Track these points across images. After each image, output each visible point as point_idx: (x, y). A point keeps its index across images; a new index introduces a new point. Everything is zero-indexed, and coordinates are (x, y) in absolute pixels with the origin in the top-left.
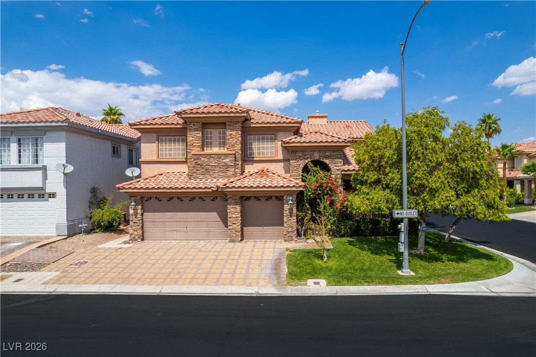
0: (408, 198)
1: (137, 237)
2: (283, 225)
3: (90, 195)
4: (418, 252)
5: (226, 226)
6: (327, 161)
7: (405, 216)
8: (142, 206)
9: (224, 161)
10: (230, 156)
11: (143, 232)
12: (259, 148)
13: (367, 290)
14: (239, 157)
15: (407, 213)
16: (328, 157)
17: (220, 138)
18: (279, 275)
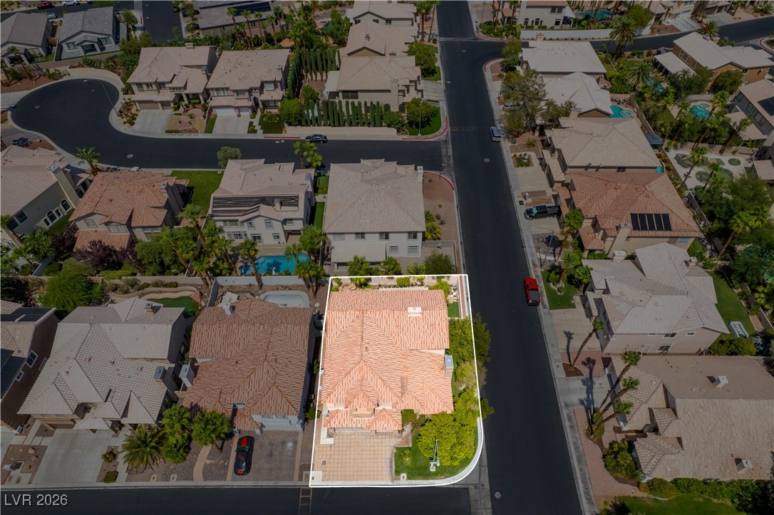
18: (392, 473)
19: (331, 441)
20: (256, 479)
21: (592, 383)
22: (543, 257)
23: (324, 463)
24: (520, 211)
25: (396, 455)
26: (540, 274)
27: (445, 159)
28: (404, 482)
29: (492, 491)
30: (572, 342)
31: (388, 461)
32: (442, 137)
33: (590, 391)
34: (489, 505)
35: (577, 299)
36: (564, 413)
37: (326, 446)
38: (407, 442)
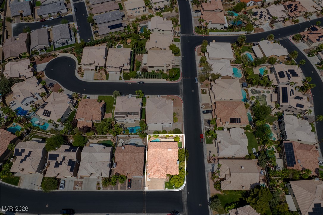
19: (150, 180)
20: (133, 189)
21: (214, 165)
22: (206, 127)
23: (148, 185)
24: (201, 110)
25: (165, 184)
26: (205, 132)
27: (180, 90)
28: (167, 190)
29: (187, 192)
30: (211, 153)
31: (163, 185)
32: (180, 81)
33: (213, 167)
34: (186, 195)
35: (213, 141)
36: (206, 173)
37: (149, 181)
38: (168, 180)
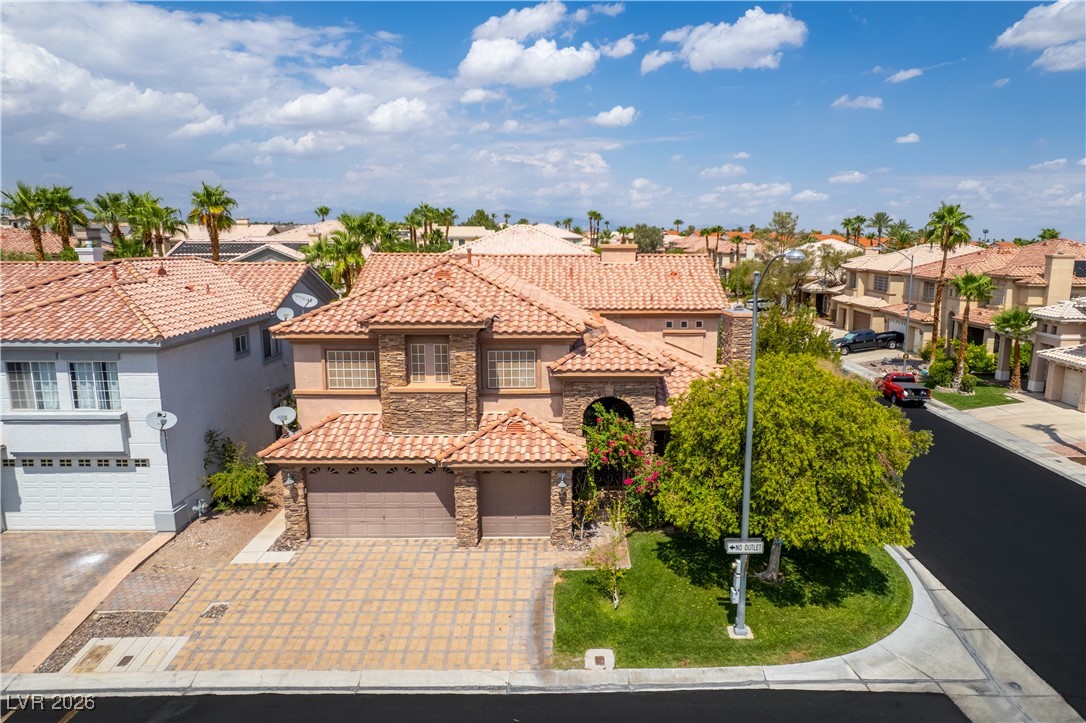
0: (750, 517)
1: (298, 535)
2: (548, 513)
3: (206, 447)
4: (769, 576)
5: (452, 513)
6: (628, 400)
7: (743, 551)
8: (305, 483)
9: (446, 404)
10: (457, 396)
11: (309, 525)
12: (508, 373)
13: (674, 678)
14: (472, 396)
15: (747, 547)
16: (629, 393)
17: (438, 358)
18: (543, 643)
